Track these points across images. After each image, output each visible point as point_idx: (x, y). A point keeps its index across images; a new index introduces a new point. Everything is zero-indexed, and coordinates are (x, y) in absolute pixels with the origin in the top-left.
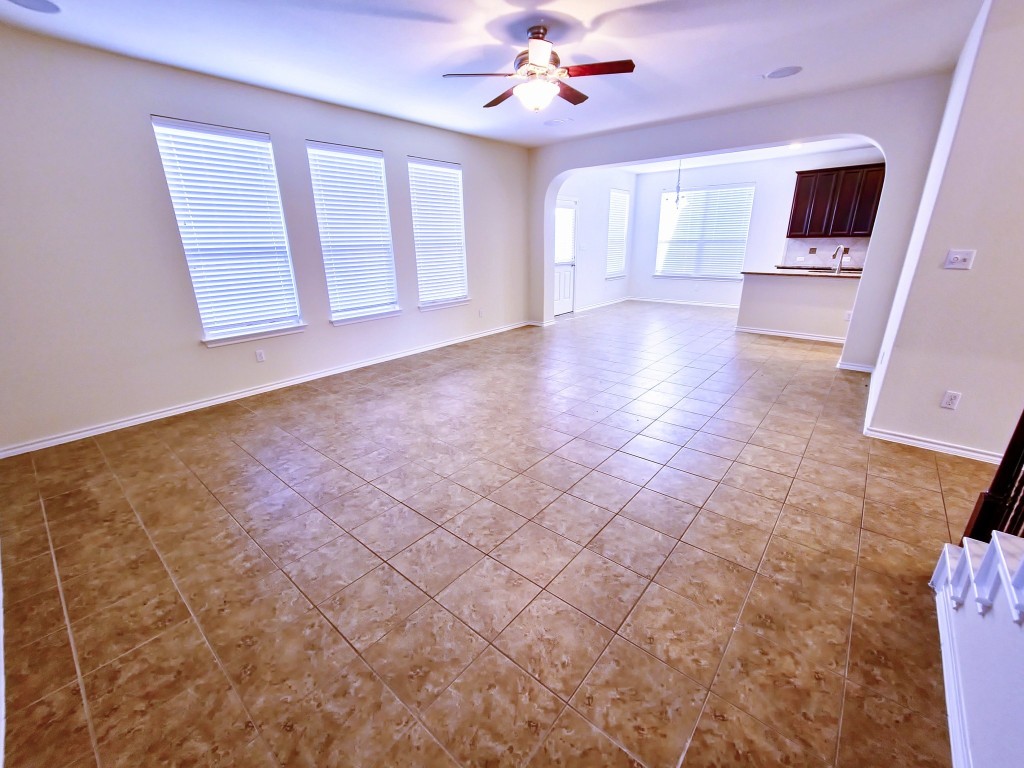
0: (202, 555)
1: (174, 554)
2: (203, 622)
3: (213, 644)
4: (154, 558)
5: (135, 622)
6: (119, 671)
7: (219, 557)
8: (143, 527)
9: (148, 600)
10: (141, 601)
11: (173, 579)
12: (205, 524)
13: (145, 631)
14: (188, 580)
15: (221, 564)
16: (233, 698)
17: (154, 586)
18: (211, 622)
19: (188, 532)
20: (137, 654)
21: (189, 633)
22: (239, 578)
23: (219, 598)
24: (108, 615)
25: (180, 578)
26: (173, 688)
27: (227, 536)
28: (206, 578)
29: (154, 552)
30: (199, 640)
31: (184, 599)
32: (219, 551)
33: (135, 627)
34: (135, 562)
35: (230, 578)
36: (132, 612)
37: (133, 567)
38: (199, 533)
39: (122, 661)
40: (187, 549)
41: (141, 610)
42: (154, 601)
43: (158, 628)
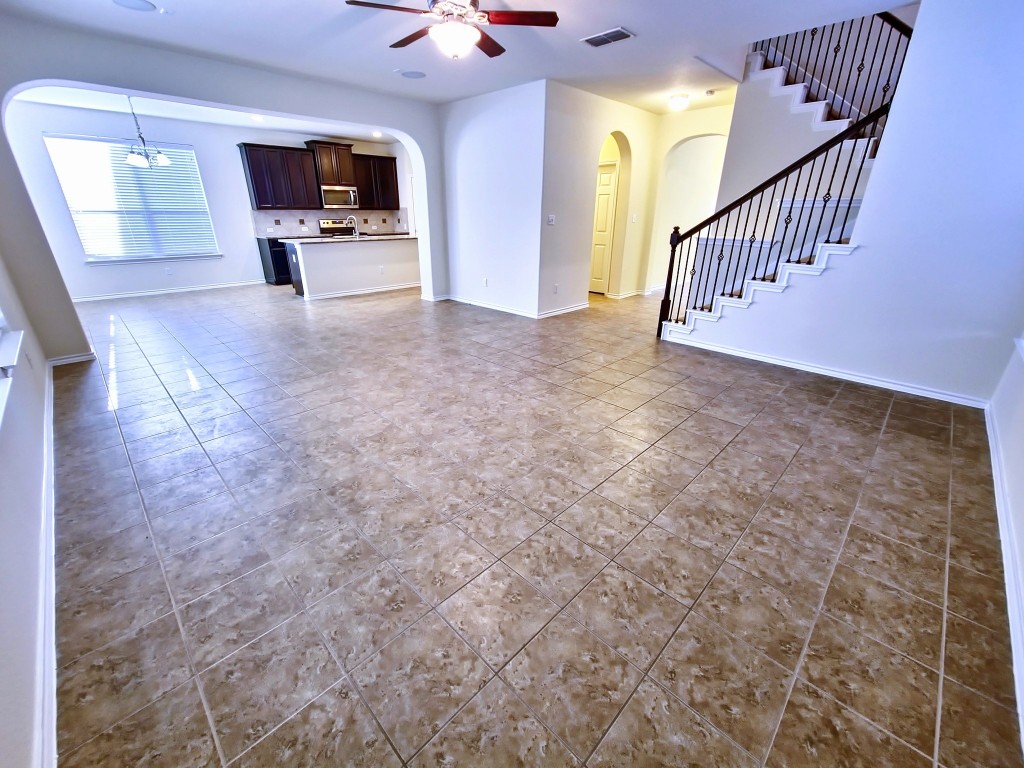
0: (796, 552)
1: (814, 577)
2: (848, 515)
3: (855, 502)
4: (833, 593)
5: (890, 557)
6: (919, 541)
7: (788, 536)
8: (805, 650)
9: (869, 563)
10: (875, 568)
11: (836, 559)
12: (756, 574)
13: (887, 545)
14: (827, 545)
15: (795, 531)
16: (868, 480)
17: (856, 568)
18: (844, 512)
19: (778, 585)
20: (902, 538)
21: (861, 518)
22: (799, 511)
23: (825, 515)
24: (907, 583)
25: (832, 552)
26: (892, 507)
27: (760, 542)
28: (816, 534)
29: (827, 601)
30: (860, 510)
31: (845, 537)
32: (784, 540)
33: (891, 554)
34: (851, 611)
35: (803, 517)
36: (887, 566)
37: (857, 607)
38: (771, 572)
39: (914, 544)
40: (800, 569)
41: (880, 561)
42: (866, 557)
43: (878, 538)
